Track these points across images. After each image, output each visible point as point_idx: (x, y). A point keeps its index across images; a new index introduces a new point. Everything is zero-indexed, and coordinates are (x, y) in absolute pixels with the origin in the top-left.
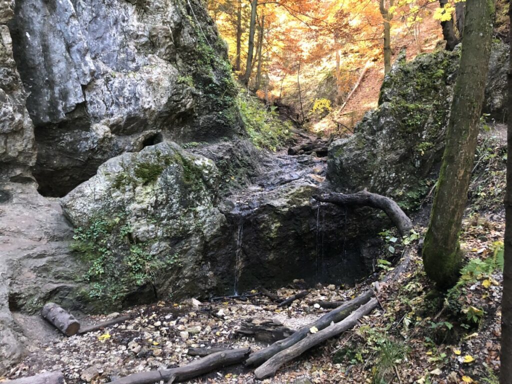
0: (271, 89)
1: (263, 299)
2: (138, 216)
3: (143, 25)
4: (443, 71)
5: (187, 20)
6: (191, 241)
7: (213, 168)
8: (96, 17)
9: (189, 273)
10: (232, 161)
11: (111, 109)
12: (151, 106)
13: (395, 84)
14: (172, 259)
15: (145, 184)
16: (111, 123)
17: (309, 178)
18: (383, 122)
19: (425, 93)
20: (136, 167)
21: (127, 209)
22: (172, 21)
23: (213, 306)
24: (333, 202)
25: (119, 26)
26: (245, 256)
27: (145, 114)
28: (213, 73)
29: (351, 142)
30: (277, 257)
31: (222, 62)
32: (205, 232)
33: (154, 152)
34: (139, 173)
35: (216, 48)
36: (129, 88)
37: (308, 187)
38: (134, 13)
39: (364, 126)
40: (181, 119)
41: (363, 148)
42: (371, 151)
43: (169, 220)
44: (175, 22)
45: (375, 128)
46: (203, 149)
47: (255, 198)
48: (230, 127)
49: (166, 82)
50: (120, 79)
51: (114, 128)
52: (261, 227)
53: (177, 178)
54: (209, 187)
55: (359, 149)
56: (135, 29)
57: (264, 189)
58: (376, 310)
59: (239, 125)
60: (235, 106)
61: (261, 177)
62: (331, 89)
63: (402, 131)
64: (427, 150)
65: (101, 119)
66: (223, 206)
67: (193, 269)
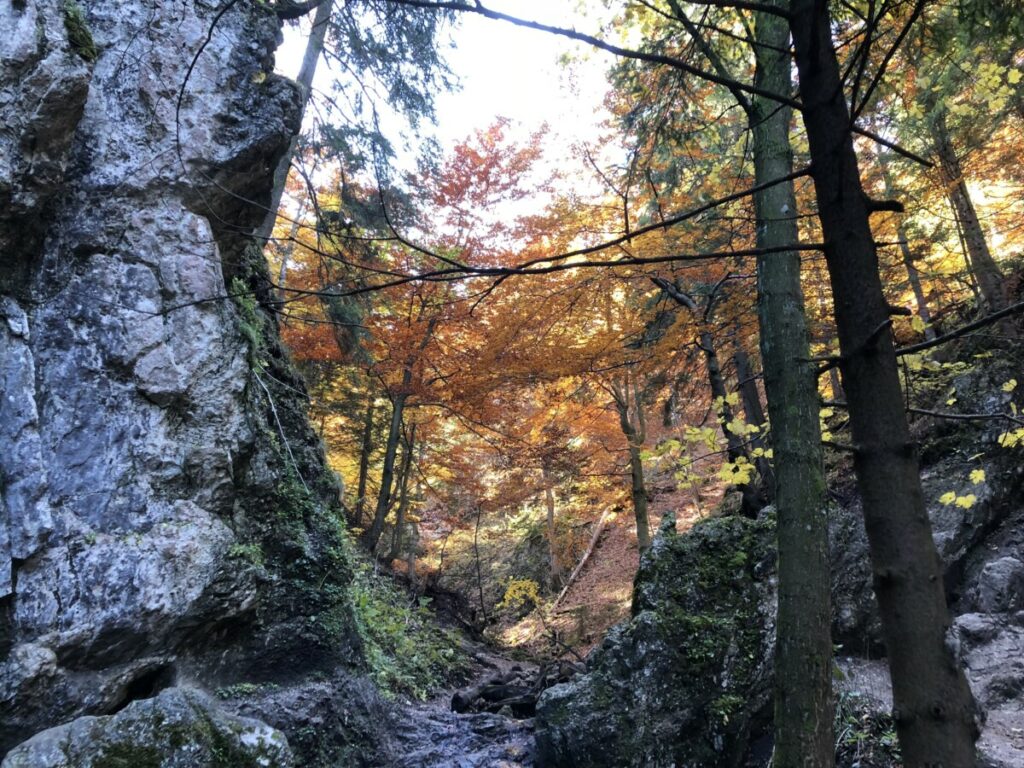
0: (423, 553)
3: (175, 445)
4: (744, 556)
5: (265, 437)
7: (282, 751)
8: (80, 428)
10: (327, 729)
11: (69, 610)
12: (163, 606)
13: (660, 575)
16: (61, 643)
18: (644, 652)
19: (717, 594)
20: (100, 753)
22: (235, 441)
25: (125, 446)
27: (145, 622)
28: (307, 537)
29: (582, 693)
31: (327, 515)
33: (149, 714)
35: (319, 488)
36: (121, 567)
38: (161, 423)
39: (607, 659)
40: (225, 632)
41: (607, 708)
42: (624, 713)
44: (241, 443)
45: (628, 665)
46: (264, 701)
48: (330, 649)
49: (205, 555)
50: (105, 548)
51: (65, 655)
55: (600, 709)
56: (158, 451)
59: (350, 643)
60: (345, 605)
62: (538, 559)
63: (680, 670)
64: (733, 713)
65: (41, 634)
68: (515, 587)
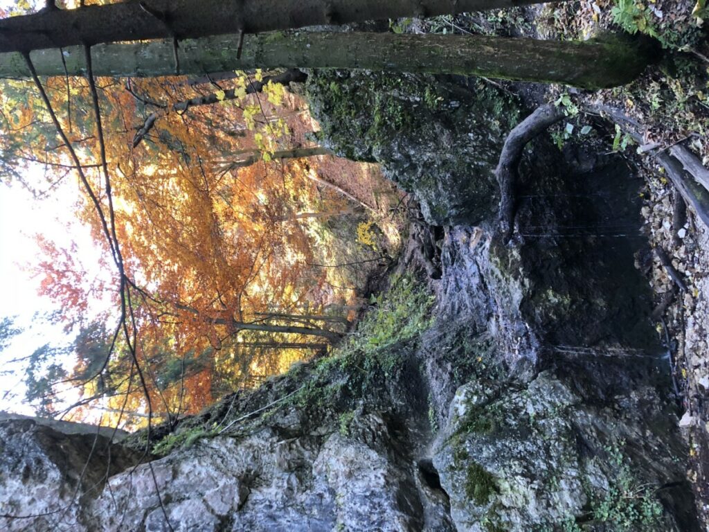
1: (672, 314)
2: (548, 505)
3: (275, 480)
4: (333, 84)
5: (268, 419)
6: (583, 425)
7: (468, 388)
9: (636, 430)
10: (455, 360)
12: (382, 474)
13: (348, 143)
14: (615, 456)
15: (498, 490)
17: (476, 249)
18: (399, 155)
19: (359, 103)
20: (472, 502)
21: (538, 522)
22: (270, 440)
23: (691, 394)
24: (513, 216)
25: (278, 513)
26: (603, 342)
27: (393, 484)
28: (334, 384)
29: (427, 196)
30: (601, 294)
31: (319, 372)
32: (567, 403)
33: (449, 475)
34: (483, 500)
35: (301, 378)
36: (359, 504)
37: (491, 251)
38: (260, 492)
39: (405, 180)
40: (397, 431)
41: (435, 179)
42: (438, 168)
43: (551, 458)
44: (272, 436)
45: (408, 165)
46: (439, 402)
47: (509, 327)
48: (405, 362)
49: (348, 451)
50: (346, 517)
52: (555, 318)
53: (486, 442)
54: (497, 396)
55: (436, 184)
56: (280, 491)
57: (494, 314)
58: (692, 146)
59: (401, 348)
60: (377, 354)
61: (476, 318)
62: (344, 223)
63: (410, 129)
64: (436, 94)
66: (526, 375)
67: (629, 423)
68: (363, 238)
